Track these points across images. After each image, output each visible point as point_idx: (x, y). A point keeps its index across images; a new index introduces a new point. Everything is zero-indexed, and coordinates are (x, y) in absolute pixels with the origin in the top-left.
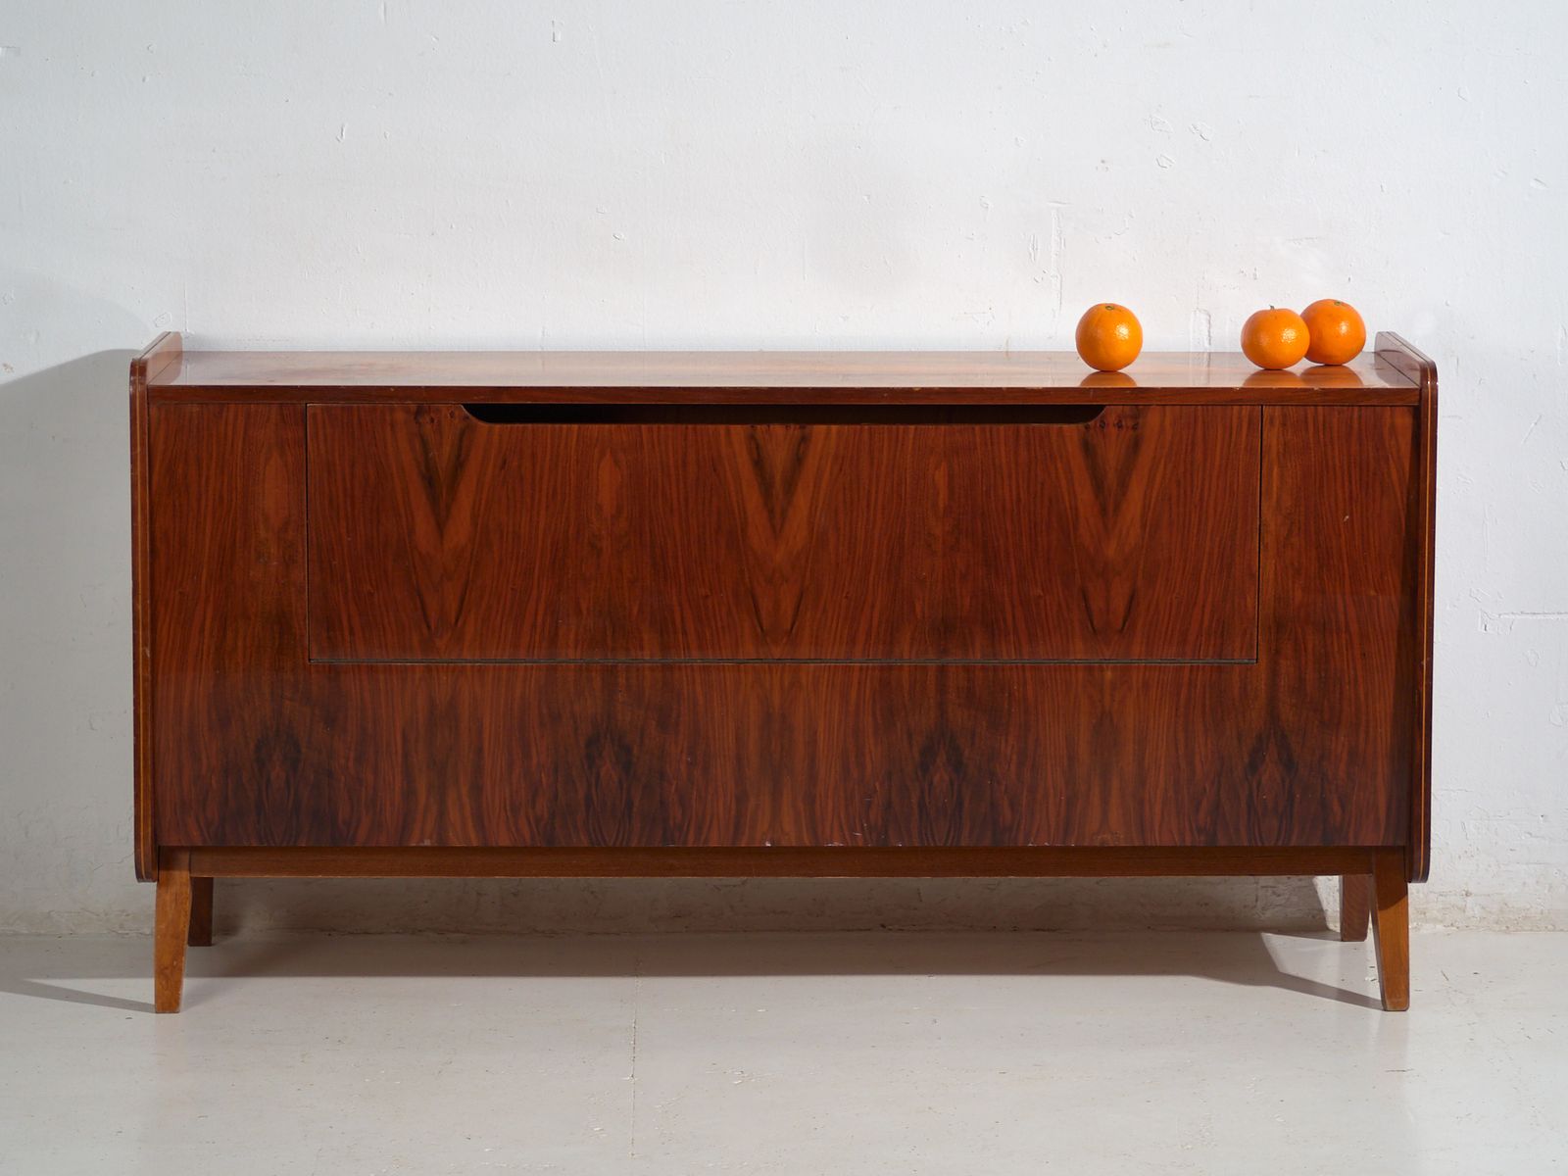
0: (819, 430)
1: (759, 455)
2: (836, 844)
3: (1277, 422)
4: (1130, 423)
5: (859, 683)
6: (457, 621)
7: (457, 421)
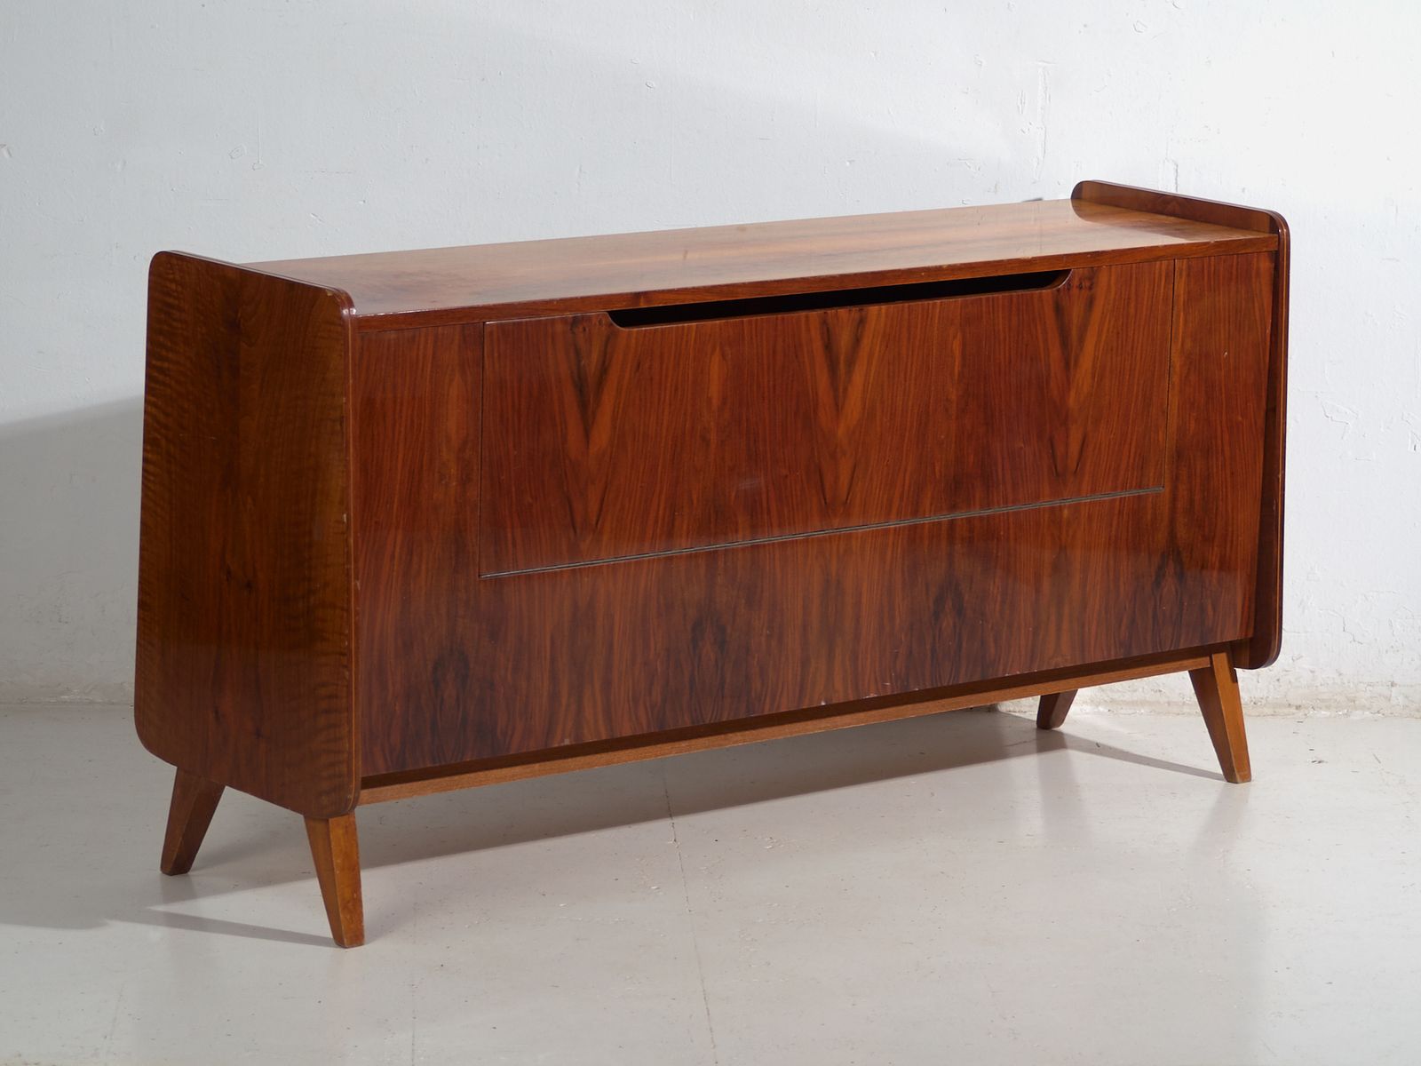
0: (873, 310)
1: (829, 339)
2: (872, 695)
3: (1184, 273)
4: (1088, 284)
5: (893, 543)
6: (597, 524)
7: (603, 328)
